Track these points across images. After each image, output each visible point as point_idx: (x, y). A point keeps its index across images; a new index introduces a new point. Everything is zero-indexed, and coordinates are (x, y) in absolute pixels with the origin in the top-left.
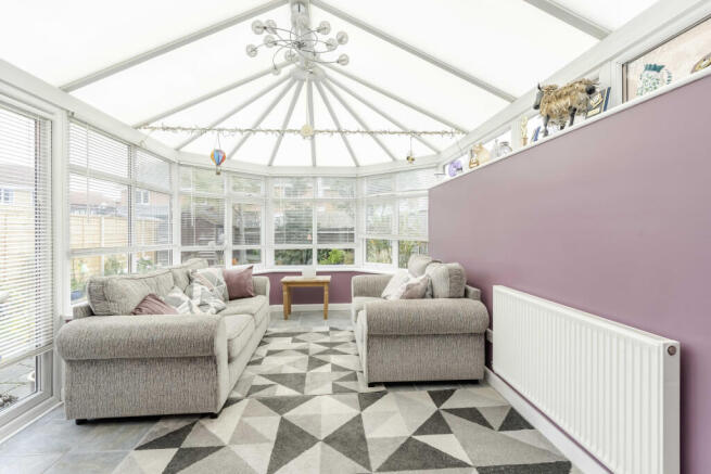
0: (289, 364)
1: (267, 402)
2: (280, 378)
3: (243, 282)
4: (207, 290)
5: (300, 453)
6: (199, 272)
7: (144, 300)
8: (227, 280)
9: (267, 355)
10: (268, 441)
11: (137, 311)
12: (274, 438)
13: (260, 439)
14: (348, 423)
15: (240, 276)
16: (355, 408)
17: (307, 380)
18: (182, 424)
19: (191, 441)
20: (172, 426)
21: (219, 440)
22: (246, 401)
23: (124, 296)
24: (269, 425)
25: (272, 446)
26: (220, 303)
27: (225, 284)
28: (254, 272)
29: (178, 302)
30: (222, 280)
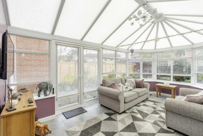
0: (147, 110)
1: (133, 117)
2: (141, 112)
3: (140, 84)
4: (129, 84)
5: (130, 132)
6: (128, 79)
7: (112, 85)
8: (136, 83)
9: (143, 105)
10: (126, 125)
11: (109, 87)
12: (127, 125)
13: (125, 124)
14: (149, 133)
15: (140, 82)
16: (156, 131)
17: (148, 116)
18: (113, 112)
19: (113, 117)
20: (112, 112)
21: (117, 119)
22: (129, 114)
23: (107, 83)
24: (129, 121)
25: (125, 126)
26: (132, 88)
27: (135, 83)
28: (144, 81)
29: (120, 86)
30: (134, 82)
